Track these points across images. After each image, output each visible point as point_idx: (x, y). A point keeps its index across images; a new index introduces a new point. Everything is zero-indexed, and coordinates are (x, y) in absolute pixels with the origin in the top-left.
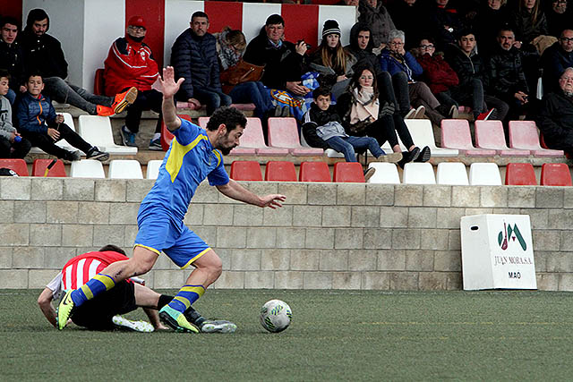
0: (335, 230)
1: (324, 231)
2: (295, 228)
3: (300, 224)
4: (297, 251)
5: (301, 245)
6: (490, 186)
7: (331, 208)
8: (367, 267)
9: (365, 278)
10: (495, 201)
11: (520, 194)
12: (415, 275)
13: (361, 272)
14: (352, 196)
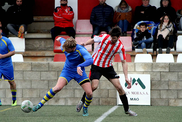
0: (49, 81)
1: (42, 82)
2: (25, 81)
3: (28, 79)
4: (26, 90)
5: (29, 87)
6: (141, 63)
7: (46, 72)
8: (68, 96)
9: (67, 100)
10: (145, 69)
11: (160, 66)
12: (97, 99)
13: (65, 98)
14: (58, 67)
